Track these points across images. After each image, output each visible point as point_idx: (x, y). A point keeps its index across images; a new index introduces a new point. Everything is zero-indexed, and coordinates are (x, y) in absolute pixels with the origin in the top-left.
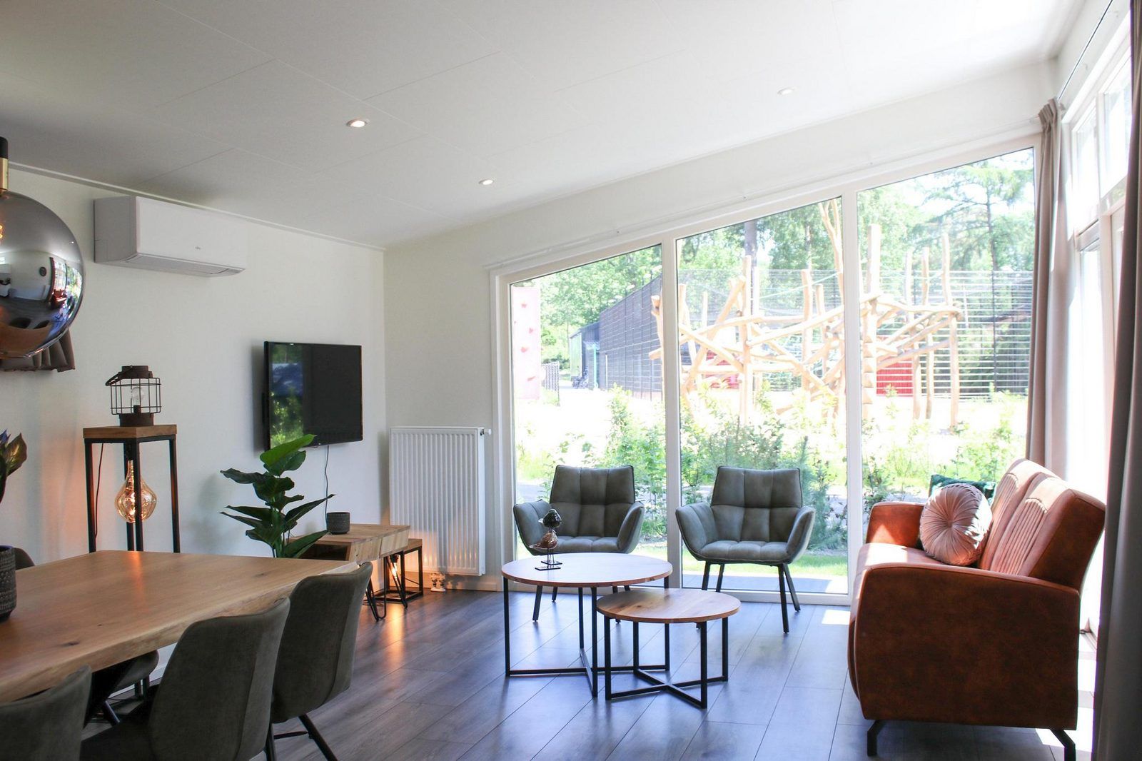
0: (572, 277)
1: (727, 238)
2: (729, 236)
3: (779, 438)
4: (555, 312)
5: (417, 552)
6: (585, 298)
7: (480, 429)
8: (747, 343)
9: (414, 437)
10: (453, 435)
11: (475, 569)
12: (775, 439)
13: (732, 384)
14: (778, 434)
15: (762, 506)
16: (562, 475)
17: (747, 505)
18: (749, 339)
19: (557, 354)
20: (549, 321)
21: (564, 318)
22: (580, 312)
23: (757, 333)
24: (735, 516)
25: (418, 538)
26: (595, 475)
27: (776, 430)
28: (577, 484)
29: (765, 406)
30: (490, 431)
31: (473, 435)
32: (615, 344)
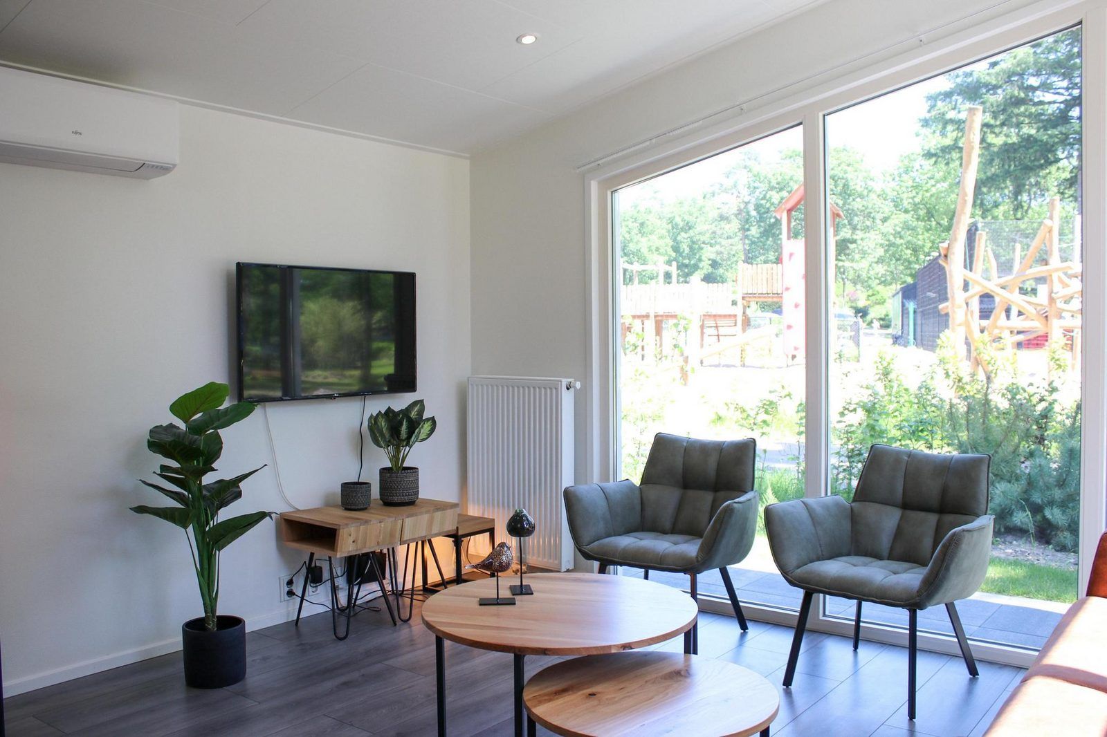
0: (898, 239)
1: (1059, 192)
2: (1061, 191)
3: (1051, 404)
4: (884, 272)
5: (487, 534)
6: (913, 259)
7: (565, 382)
8: (1053, 295)
9: (498, 390)
10: (534, 388)
11: (556, 562)
12: (1043, 405)
13: (1038, 341)
14: (1049, 399)
15: (927, 509)
16: (662, 444)
17: (906, 506)
18: (1054, 291)
19: (884, 313)
20: (878, 281)
21: (893, 278)
22: (909, 272)
23: (1066, 284)
24: (887, 520)
25: (491, 517)
26: (705, 449)
27: (1047, 394)
28: (679, 462)
29: (1058, 365)
30: (578, 385)
31: (556, 389)
32: (931, 302)
